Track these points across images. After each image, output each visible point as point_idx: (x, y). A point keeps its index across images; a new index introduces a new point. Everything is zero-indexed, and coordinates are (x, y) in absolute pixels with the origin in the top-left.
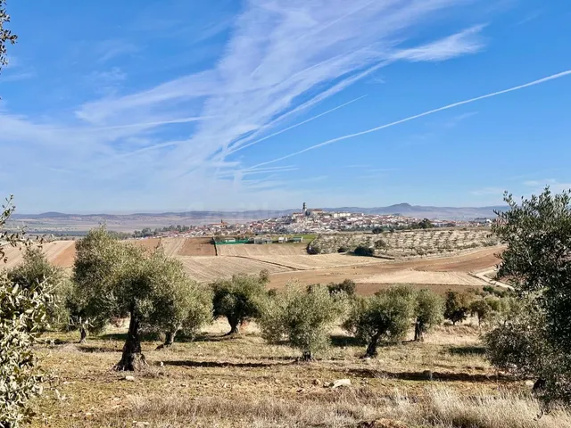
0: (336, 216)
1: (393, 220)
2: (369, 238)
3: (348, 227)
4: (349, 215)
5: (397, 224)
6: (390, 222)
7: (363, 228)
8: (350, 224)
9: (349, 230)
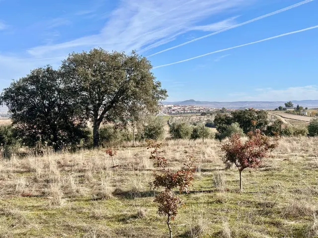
0: (165, 106)
1: (197, 109)
2: (200, 118)
3: (173, 112)
4: (172, 105)
5: (199, 110)
6: (195, 110)
7: (181, 113)
8: (174, 110)
9: (174, 114)
